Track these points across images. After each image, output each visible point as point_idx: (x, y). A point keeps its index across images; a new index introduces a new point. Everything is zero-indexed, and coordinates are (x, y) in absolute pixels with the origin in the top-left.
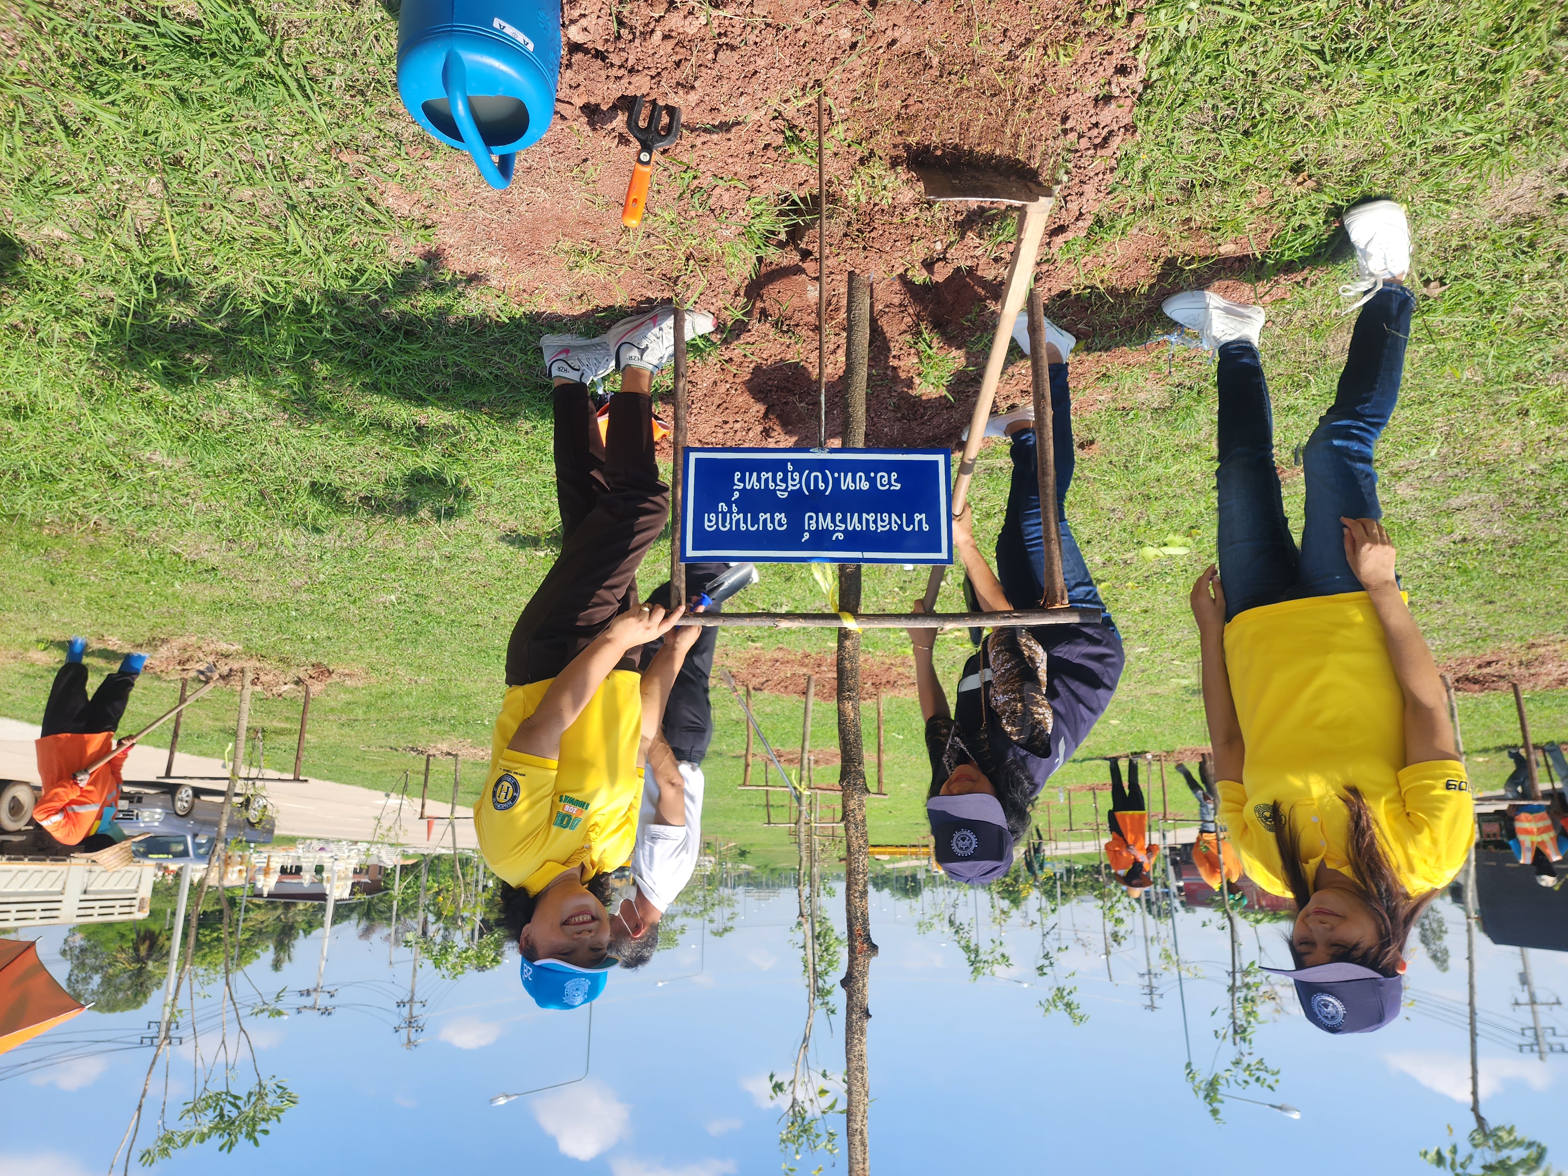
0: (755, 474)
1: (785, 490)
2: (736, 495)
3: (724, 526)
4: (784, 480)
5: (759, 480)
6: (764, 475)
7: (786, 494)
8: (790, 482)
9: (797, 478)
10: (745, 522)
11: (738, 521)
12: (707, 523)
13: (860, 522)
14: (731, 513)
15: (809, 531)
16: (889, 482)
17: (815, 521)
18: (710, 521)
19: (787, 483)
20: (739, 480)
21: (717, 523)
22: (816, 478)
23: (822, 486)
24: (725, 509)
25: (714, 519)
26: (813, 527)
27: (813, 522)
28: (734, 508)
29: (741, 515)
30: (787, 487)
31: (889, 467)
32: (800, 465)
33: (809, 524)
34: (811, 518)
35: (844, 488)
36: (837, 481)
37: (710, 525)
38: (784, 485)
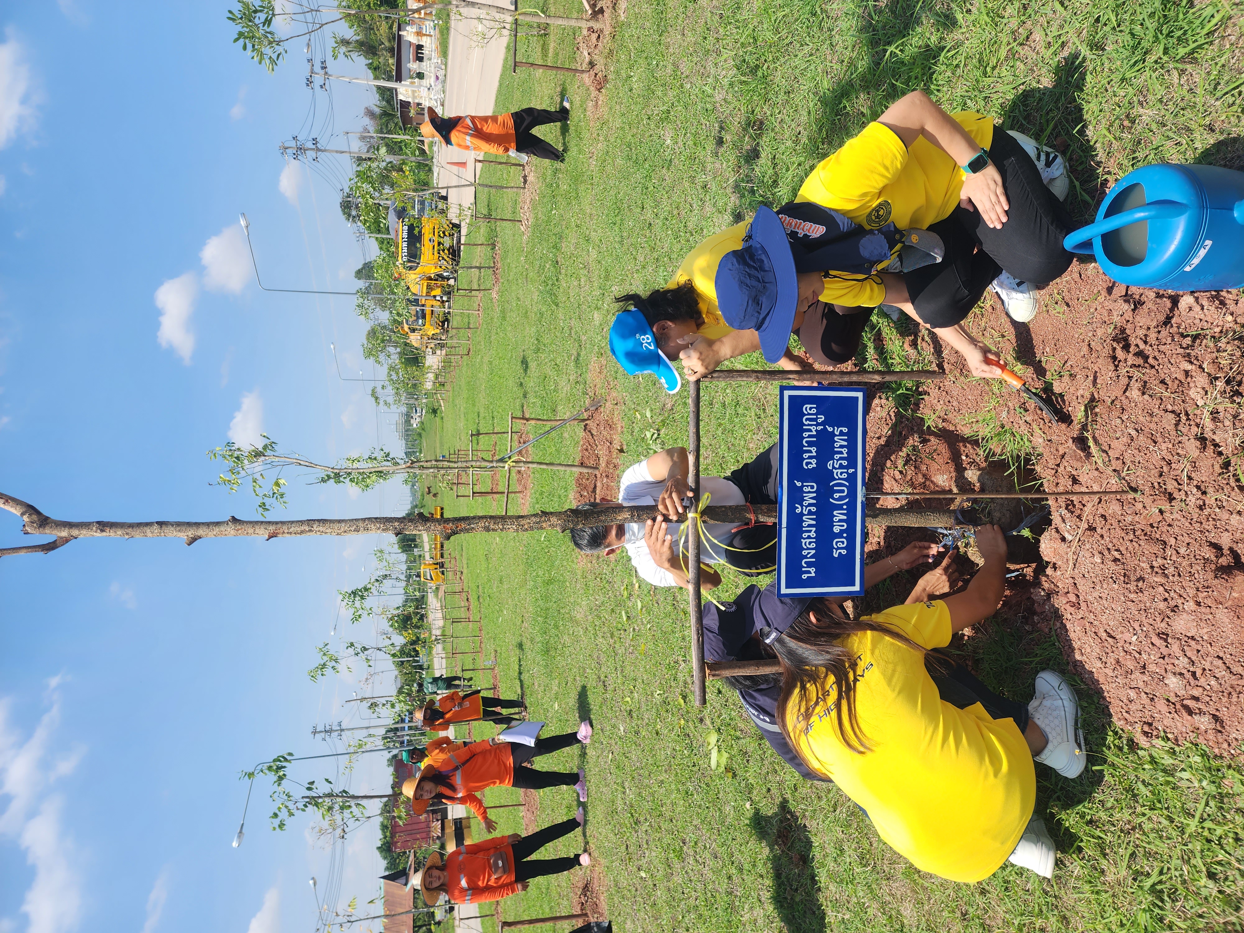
0: (846, 443)
1: (834, 467)
2: (830, 429)
3: (807, 420)
4: (841, 467)
5: (842, 446)
6: (845, 450)
7: (830, 468)
8: (840, 471)
9: (843, 477)
10: (810, 436)
11: (810, 431)
12: (809, 406)
13: (809, 526)
14: (816, 425)
15: (803, 486)
16: (839, 547)
17: (810, 491)
18: (811, 409)
19: (839, 468)
20: (841, 431)
21: (809, 414)
22: (843, 491)
23: (836, 495)
24: (819, 421)
25: (812, 412)
26: (806, 489)
27: (809, 489)
28: (819, 428)
29: (815, 433)
30: (836, 469)
31: (851, 547)
32: (852, 478)
33: (807, 486)
34: (812, 487)
35: (835, 513)
36: (840, 507)
37: (809, 409)
38: (837, 466)
